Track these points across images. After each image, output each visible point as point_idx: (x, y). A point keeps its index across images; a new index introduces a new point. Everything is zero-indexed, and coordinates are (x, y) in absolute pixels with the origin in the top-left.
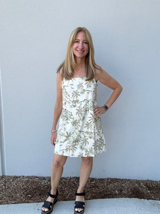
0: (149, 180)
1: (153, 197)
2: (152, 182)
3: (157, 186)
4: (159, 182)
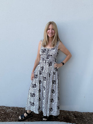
0: (77, 111)
1: (77, 122)
2: (78, 113)
3: (81, 116)
4: (83, 113)
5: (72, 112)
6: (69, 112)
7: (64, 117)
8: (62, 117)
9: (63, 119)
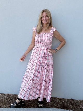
5: (68, 100)
6: (64, 100)
7: (60, 104)
8: (58, 104)
9: (59, 106)
